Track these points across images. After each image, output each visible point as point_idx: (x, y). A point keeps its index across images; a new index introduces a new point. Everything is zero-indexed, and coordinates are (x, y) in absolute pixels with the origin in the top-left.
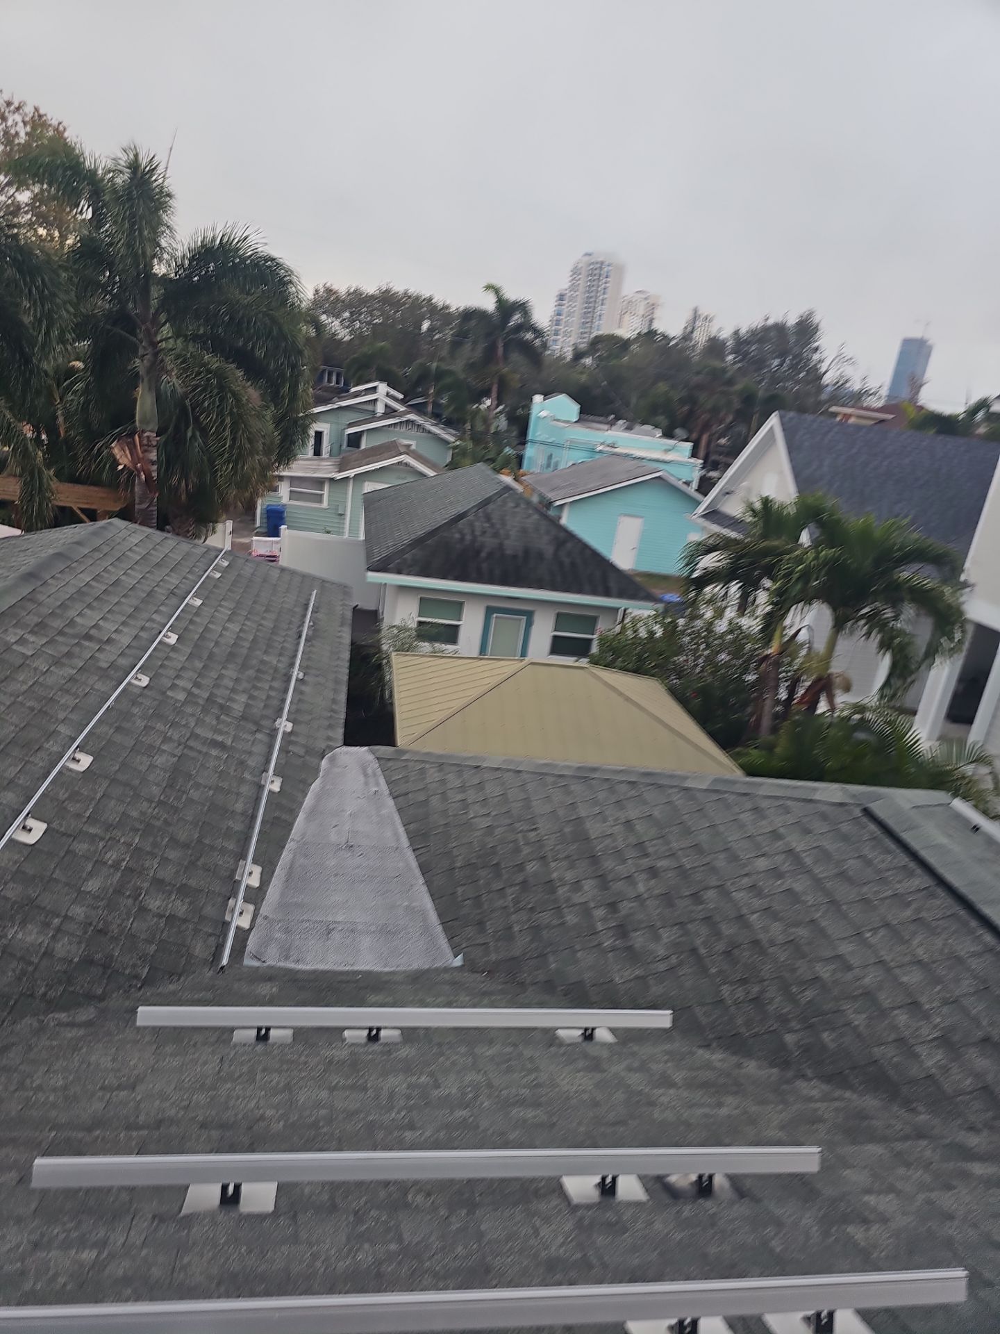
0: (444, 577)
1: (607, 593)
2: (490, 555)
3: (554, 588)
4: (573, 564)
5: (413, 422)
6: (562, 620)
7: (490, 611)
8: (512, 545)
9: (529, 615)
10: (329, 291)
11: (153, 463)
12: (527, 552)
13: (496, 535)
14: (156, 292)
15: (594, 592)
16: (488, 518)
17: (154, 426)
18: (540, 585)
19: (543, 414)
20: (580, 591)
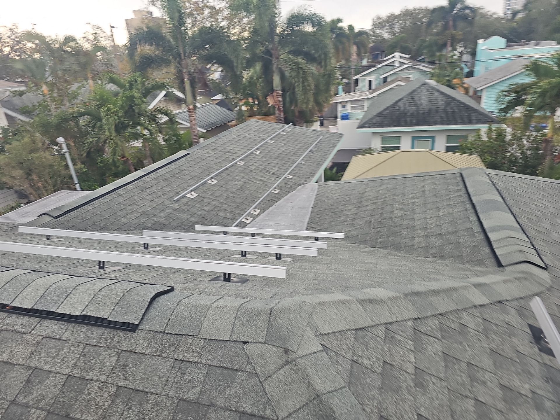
0: (389, 126)
1: (470, 123)
2: (412, 114)
3: (442, 124)
4: (454, 112)
5: (411, 66)
6: (449, 138)
7: (414, 138)
8: (423, 107)
9: (433, 138)
10: (379, 18)
11: (280, 101)
12: (430, 111)
13: (416, 105)
14: (277, 39)
15: (464, 123)
16: (413, 99)
17: (280, 88)
18: (435, 124)
19: (484, 48)
20: (456, 123)
